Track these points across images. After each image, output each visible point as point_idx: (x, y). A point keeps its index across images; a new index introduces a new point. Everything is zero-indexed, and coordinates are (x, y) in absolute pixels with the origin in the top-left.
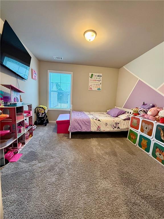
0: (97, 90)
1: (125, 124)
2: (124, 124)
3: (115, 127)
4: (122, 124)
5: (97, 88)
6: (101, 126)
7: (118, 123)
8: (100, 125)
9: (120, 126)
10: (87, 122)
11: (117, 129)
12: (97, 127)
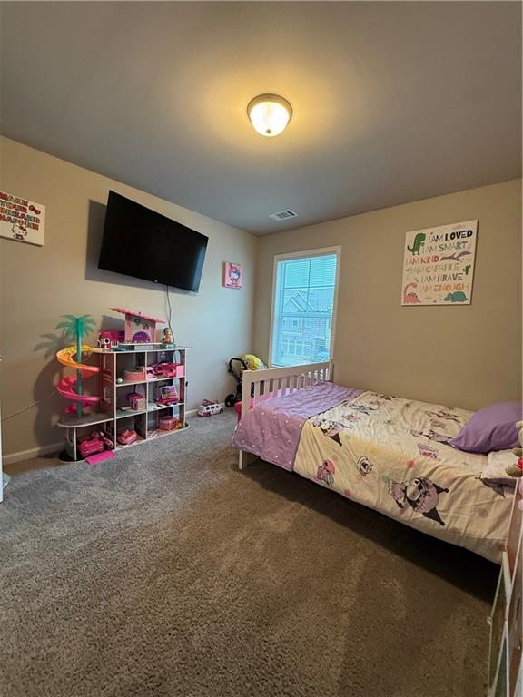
0: (446, 300)
1: (494, 513)
2: (483, 513)
3: (414, 504)
4: (471, 503)
5: (445, 294)
6: (339, 467)
7: (439, 490)
8: (335, 458)
9: (447, 510)
10: (287, 430)
11: (420, 515)
12: (321, 464)
